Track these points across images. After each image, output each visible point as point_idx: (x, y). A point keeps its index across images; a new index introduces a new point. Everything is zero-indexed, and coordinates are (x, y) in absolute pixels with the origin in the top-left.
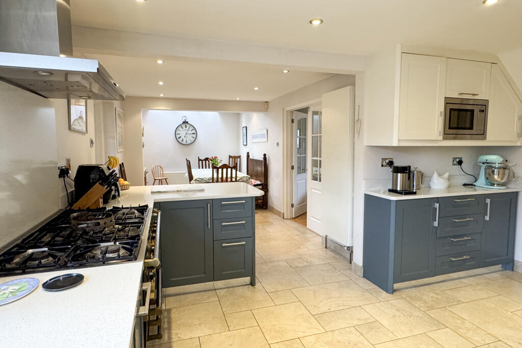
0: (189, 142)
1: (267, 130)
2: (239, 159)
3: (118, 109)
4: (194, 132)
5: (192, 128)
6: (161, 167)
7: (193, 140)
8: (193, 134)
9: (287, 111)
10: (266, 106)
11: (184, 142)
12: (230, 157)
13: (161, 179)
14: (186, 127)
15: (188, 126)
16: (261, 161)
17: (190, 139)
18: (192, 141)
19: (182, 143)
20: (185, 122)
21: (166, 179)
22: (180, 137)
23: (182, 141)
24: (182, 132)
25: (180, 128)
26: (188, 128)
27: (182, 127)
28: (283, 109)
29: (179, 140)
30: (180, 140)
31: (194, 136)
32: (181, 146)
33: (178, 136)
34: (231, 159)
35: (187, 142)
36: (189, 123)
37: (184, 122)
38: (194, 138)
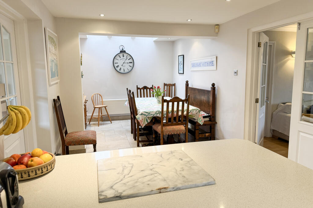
0: (126, 71)
1: (217, 57)
2: (173, 87)
3: (48, 29)
4: (131, 61)
5: (129, 57)
6: (100, 95)
7: (130, 68)
8: (130, 63)
9: (254, 33)
10: (217, 30)
11: (122, 71)
12: (165, 85)
13: (101, 107)
14: (123, 56)
15: (125, 55)
16: (208, 91)
17: (127, 68)
18: (130, 70)
19: (120, 71)
20: (123, 51)
21: (105, 107)
22: (118, 66)
23: (120, 69)
24: (120, 62)
25: (118, 57)
26: (125, 57)
27: (119, 56)
28: (248, 30)
29: (116, 68)
30: (118, 69)
31: (131, 65)
32: (119, 74)
33: (116, 65)
34: (166, 87)
35: (124, 71)
36: (126, 52)
37: (121, 52)
38: (131, 67)
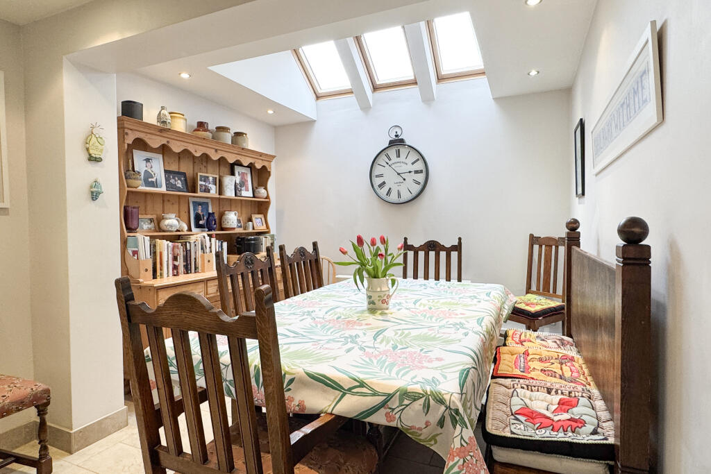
0: (406, 196)
4: (420, 166)
5: (415, 157)
7: (416, 189)
8: (416, 172)
11: (393, 197)
12: (534, 240)
14: (398, 156)
15: (404, 151)
17: (408, 187)
18: (415, 193)
20: (397, 142)
22: (384, 183)
23: (389, 193)
24: (388, 171)
25: (383, 160)
26: (403, 157)
27: (387, 155)
29: (378, 190)
30: (383, 192)
31: (421, 177)
32: (385, 207)
33: (377, 181)
34: (536, 247)
35: (399, 196)
36: (408, 142)
37: (392, 143)
38: (419, 183)
